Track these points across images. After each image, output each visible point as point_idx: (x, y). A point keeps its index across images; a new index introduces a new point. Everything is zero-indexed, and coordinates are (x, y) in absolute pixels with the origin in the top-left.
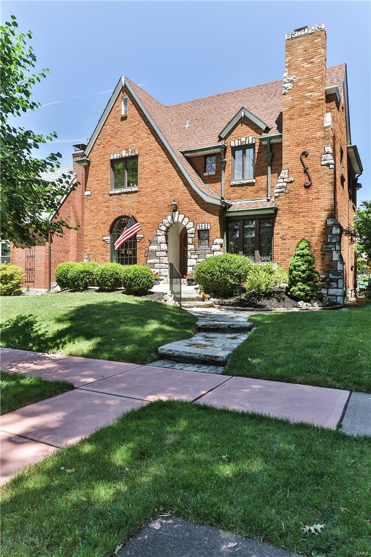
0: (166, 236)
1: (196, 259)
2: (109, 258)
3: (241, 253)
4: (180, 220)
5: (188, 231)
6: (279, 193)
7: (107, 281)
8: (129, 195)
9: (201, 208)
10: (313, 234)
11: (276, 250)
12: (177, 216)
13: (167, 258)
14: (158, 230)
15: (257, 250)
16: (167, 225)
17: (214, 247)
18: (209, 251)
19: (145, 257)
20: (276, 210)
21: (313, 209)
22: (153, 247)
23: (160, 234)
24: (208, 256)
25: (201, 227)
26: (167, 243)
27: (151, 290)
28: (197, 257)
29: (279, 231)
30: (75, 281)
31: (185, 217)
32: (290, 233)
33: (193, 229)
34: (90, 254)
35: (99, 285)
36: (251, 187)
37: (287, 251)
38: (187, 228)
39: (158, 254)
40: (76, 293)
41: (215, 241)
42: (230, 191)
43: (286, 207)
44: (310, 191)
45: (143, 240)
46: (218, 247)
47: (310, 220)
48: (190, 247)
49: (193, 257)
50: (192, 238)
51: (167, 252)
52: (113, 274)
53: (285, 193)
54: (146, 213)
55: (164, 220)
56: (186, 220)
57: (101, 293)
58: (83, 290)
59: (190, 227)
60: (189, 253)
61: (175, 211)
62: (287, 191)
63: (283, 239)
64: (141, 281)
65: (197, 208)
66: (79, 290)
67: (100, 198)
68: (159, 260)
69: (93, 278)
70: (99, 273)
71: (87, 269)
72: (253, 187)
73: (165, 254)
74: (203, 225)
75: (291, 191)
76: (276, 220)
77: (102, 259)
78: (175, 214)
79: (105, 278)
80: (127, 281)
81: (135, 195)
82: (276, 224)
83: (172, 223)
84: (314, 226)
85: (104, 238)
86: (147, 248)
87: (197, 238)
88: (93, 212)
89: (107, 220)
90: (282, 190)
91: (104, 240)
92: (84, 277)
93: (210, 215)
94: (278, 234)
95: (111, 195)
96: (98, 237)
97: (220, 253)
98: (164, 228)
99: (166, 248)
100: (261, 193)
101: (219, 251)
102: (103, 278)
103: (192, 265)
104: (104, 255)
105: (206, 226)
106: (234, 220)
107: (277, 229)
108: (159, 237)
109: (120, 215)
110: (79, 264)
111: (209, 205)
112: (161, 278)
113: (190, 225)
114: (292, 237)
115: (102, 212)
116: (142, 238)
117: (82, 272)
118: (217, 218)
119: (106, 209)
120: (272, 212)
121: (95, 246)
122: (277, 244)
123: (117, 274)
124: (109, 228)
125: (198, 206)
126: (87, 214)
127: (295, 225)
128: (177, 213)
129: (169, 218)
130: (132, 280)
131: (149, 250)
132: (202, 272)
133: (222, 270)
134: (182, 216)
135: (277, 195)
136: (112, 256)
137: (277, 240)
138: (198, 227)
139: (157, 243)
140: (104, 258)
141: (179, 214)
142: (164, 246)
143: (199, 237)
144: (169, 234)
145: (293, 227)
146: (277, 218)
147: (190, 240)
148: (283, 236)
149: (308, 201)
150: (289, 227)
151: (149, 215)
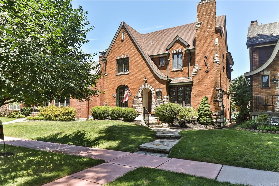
0: (142, 94)
1: (155, 105)
2: (115, 104)
3: (176, 102)
4: (148, 87)
5: (152, 92)
6: (194, 75)
7: (115, 115)
8: (125, 76)
9: (158, 82)
10: (210, 94)
11: (192, 101)
12: (147, 85)
13: (142, 104)
14: (138, 92)
15: (184, 101)
16: (142, 89)
17: (164, 100)
18: (161, 101)
19: (132, 104)
20: (192, 82)
21: (210, 82)
22: (136, 99)
23: (139, 93)
24: (161, 103)
25: (158, 90)
26: (142, 98)
27: (135, 119)
28: (156, 104)
29: (194, 92)
30: (101, 115)
31: (150, 85)
32: (199, 93)
33: (154, 91)
34: (107, 103)
35: (111, 117)
36: (181, 72)
37: (198, 102)
38: (152, 91)
39: (138, 102)
40: (101, 120)
41: (164, 97)
42: (171, 74)
43: (197, 81)
44: (208, 74)
45: (131, 96)
46: (166, 100)
47: (208, 87)
48: (153, 99)
49: (154, 104)
50: (153, 95)
51: (142, 102)
52: (118, 112)
53: (197, 75)
54: (132, 84)
55: (141, 87)
56: (151, 87)
57: (112, 121)
58: (104, 119)
59: (153, 90)
60: (152, 102)
61: (146, 83)
62: (197, 74)
63: (195, 96)
64: (131, 115)
65: (156, 81)
66: (102, 119)
67: (112, 77)
68: (138, 105)
69: (109, 114)
70: (111, 111)
71: (106, 109)
72: (182, 72)
73: (141, 102)
74: (159, 89)
75: (199, 74)
76: (193, 87)
77: (112, 104)
78: (146, 84)
79: (114, 114)
80: (124, 115)
81: (128, 75)
82: (192, 89)
83: (145, 88)
84: (210, 90)
85: (113, 95)
86: (133, 100)
87: (156, 95)
88: (108, 83)
89: (115, 87)
90: (195, 73)
91: (113, 96)
92: (104, 113)
93: (162, 85)
94: (193, 94)
95: (117, 75)
96: (111, 95)
97: (167, 102)
98: (141, 91)
99: (142, 100)
100: (185, 75)
101: (166, 101)
102: (113, 114)
103: (153, 107)
104: (113, 103)
105: (160, 90)
106: (173, 87)
107: (193, 91)
108: (138, 95)
109: (121, 84)
110: (102, 107)
111: (162, 80)
112: (139, 113)
113: (153, 89)
114: (200, 95)
115: (113, 83)
116: (131, 95)
117: (104, 111)
118: (165, 86)
119: (114, 82)
120: (191, 83)
121: (109, 99)
122: (193, 98)
123: (120, 112)
124: (115, 91)
125: (157, 81)
126: (105, 84)
127: (201, 90)
128: (147, 84)
129: (143, 86)
130: (126, 115)
131: (134, 101)
132: (158, 111)
133: (167, 110)
134: (149, 85)
135: (193, 76)
136: (117, 103)
137: (193, 96)
138: (156, 90)
139: (137, 97)
140: (113, 104)
141: (148, 84)
142: (141, 99)
143: (157, 95)
144: (143, 93)
145: (200, 91)
146: (193, 86)
147: (153, 96)
148: (196, 94)
149: (207, 78)
150: (198, 91)
151: (134, 85)
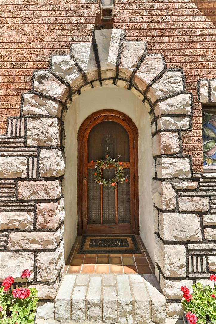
1: (200, 214)
12: (114, 46)
14: (28, 96)
23: (37, 111)
26: (62, 148)
28: (203, 203)
31: (148, 50)
49: (185, 204)
59: (169, 88)
68: (29, 217)
99: (63, 165)
108: (31, 124)
128: (116, 33)
138: (204, 91)
141: (124, 37)
